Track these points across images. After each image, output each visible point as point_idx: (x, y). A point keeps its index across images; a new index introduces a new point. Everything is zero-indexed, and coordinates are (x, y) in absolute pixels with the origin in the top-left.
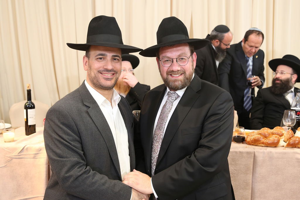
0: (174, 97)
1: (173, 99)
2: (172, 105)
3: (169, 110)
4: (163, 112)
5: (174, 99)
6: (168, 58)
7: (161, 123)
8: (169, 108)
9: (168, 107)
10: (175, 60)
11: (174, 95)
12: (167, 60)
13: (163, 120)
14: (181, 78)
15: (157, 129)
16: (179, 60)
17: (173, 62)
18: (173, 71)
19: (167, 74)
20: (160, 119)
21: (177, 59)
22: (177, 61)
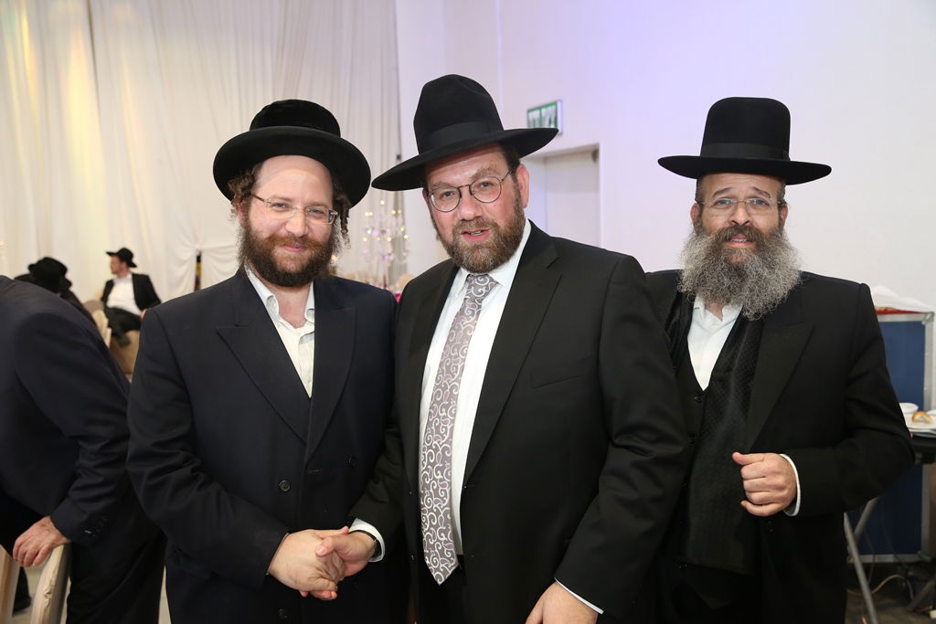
0: (482, 287)
1: (480, 291)
2: (480, 307)
3: (472, 319)
4: (457, 328)
5: (482, 292)
6: (449, 186)
7: (453, 355)
8: (472, 315)
9: (470, 312)
10: (465, 192)
11: (482, 280)
12: (448, 194)
13: (458, 347)
14: (489, 238)
15: (442, 373)
16: (476, 189)
17: (461, 196)
18: (463, 220)
19: (454, 232)
20: (448, 346)
21: (470, 186)
22: (470, 192)
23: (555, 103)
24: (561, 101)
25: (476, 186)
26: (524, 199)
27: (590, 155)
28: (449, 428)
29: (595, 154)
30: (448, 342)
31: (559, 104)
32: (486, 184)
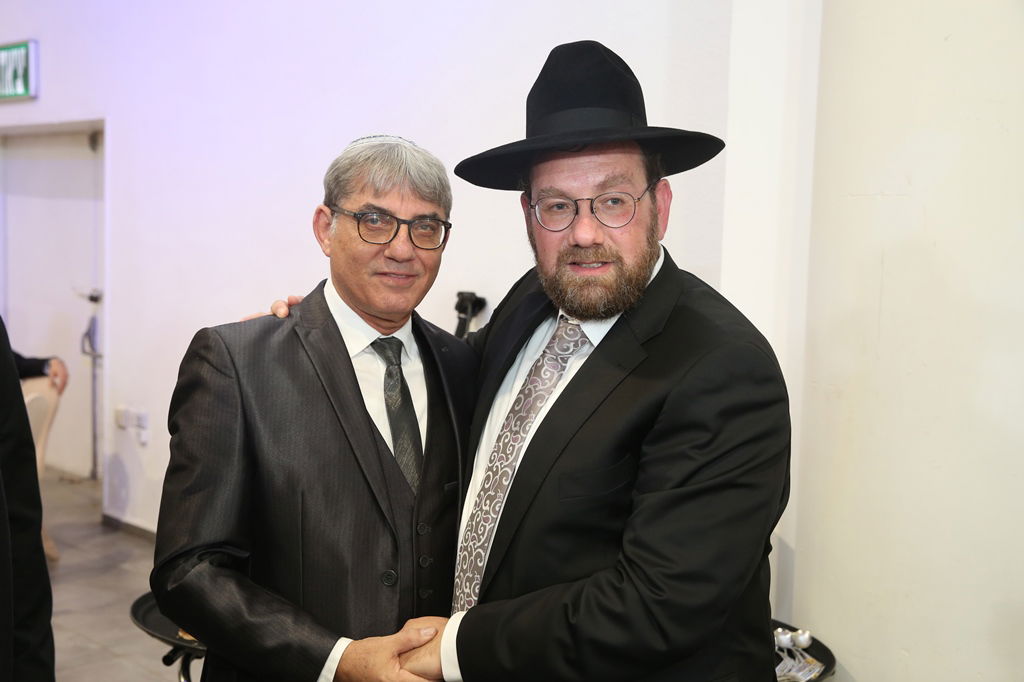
0: (569, 342)
2: (563, 368)
3: (549, 384)
4: (527, 392)
5: (568, 348)
6: (562, 195)
7: (514, 429)
8: (550, 379)
9: (549, 374)
10: (585, 208)
12: (560, 206)
13: (522, 420)
14: (609, 275)
15: (497, 452)
16: (599, 205)
17: (577, 212)
18: (577, 246)
19: (560, 261)
20: (511, 415)
21: (592, 201)
22: (592, 209)
23: (24, 44)
24: (36, 42)
25: (600, 202)
26: (661, 228)
27: (85, 141)
28: (488, 528)
29: (94, 138)
30: (512, 410)
31: (32, 47)
32: (616, 201)
